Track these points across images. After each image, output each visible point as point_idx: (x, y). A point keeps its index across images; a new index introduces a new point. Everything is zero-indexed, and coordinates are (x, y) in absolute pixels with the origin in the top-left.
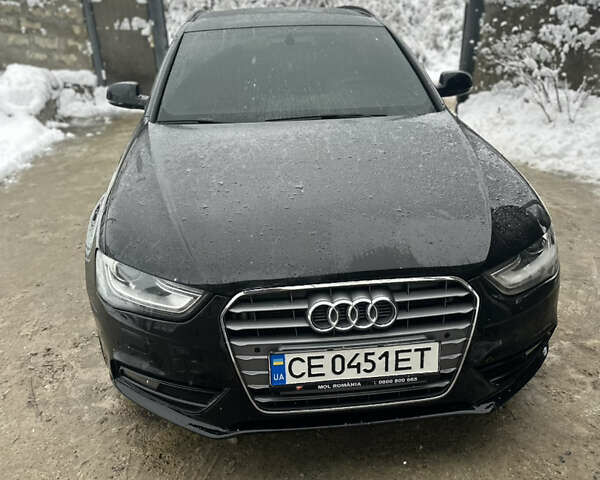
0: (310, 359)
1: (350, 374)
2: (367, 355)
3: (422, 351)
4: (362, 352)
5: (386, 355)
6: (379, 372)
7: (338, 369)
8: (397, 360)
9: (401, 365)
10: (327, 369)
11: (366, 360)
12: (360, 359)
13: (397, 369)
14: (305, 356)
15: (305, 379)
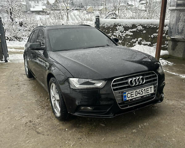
0: (131, 93)
1: (139, 95)
2: (142, 90)
3: (151, 88)
4: (141, 89)
5: (145, 89)
6: (144, 94)
7: (136, 95)
8: (147, 91)
9: (148, 92)
10: (134, 95)
11: (142, 92)
12: (140, 91)
13: (147, 93)
14: (130, 92)
15: (130, 98)
